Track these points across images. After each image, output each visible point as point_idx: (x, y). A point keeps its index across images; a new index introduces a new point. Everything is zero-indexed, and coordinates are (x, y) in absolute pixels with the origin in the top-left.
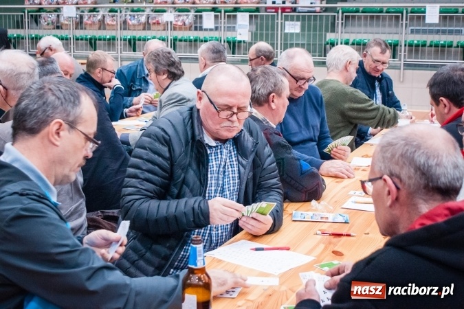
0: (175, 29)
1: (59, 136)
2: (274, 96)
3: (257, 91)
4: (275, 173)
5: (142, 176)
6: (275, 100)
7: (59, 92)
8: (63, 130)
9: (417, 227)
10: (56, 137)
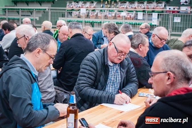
0: (126, 19)
1: (39, 54)
2: (141, 45)
3: (134, 43)
4: (135, 75)
5: (86, 76)
6: (142, 47)
7: (42, 39)
8: (41, 52)
9: (173, 95)
10: (38, 54)
